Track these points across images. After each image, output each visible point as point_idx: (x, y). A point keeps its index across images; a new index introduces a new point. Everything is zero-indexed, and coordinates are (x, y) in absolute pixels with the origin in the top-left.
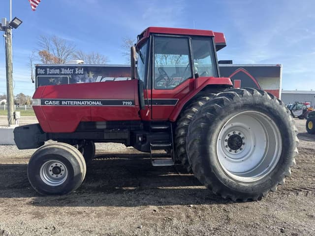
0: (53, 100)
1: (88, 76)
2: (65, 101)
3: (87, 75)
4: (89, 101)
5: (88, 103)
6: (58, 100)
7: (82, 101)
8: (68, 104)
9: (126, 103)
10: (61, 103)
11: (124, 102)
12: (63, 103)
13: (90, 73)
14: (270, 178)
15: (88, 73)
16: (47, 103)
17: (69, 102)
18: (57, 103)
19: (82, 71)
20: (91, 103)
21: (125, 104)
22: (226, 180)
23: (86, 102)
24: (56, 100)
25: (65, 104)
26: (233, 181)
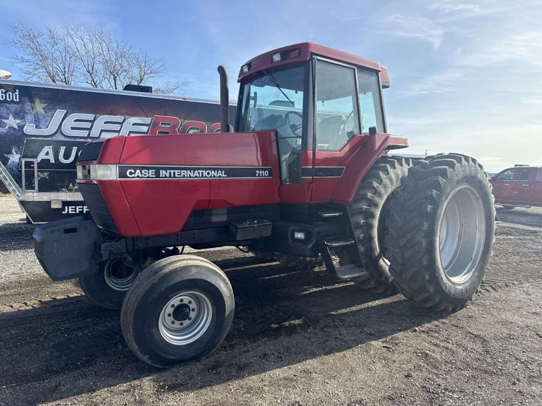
0: (143, 168)
1: (33, 108)
2: (166, 169)
3: (28, 106)
4: (206, 169)
5: (205, 173)
6: (152, 168)
7: (194, 169)
8: (170, 176)
9: (261, 172)
10: (157, 175)
11: (258, 172)
12: (163, 173)
13: (37, 101)
15: (32, 102)
16: (131, 173)
17: (172, 171)
18: (151, 173)
19: (16, 96)
20: (208, 174)
21: (259, 174)
23: (201, 172)
24: (148, 169)
25: (166, 177)
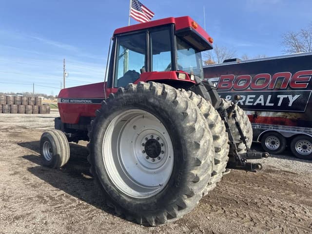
7: (81, 99)
14: (156, 201)
16: (63, 101)
17: (74, 100)
20: (85, 101)
22: (108, 185)
24: (68, 99)
26: (115, 190)
